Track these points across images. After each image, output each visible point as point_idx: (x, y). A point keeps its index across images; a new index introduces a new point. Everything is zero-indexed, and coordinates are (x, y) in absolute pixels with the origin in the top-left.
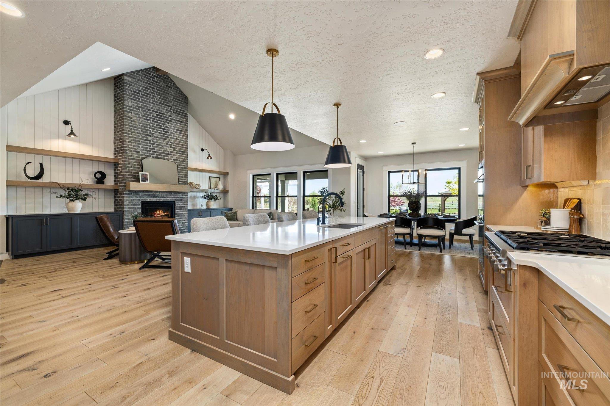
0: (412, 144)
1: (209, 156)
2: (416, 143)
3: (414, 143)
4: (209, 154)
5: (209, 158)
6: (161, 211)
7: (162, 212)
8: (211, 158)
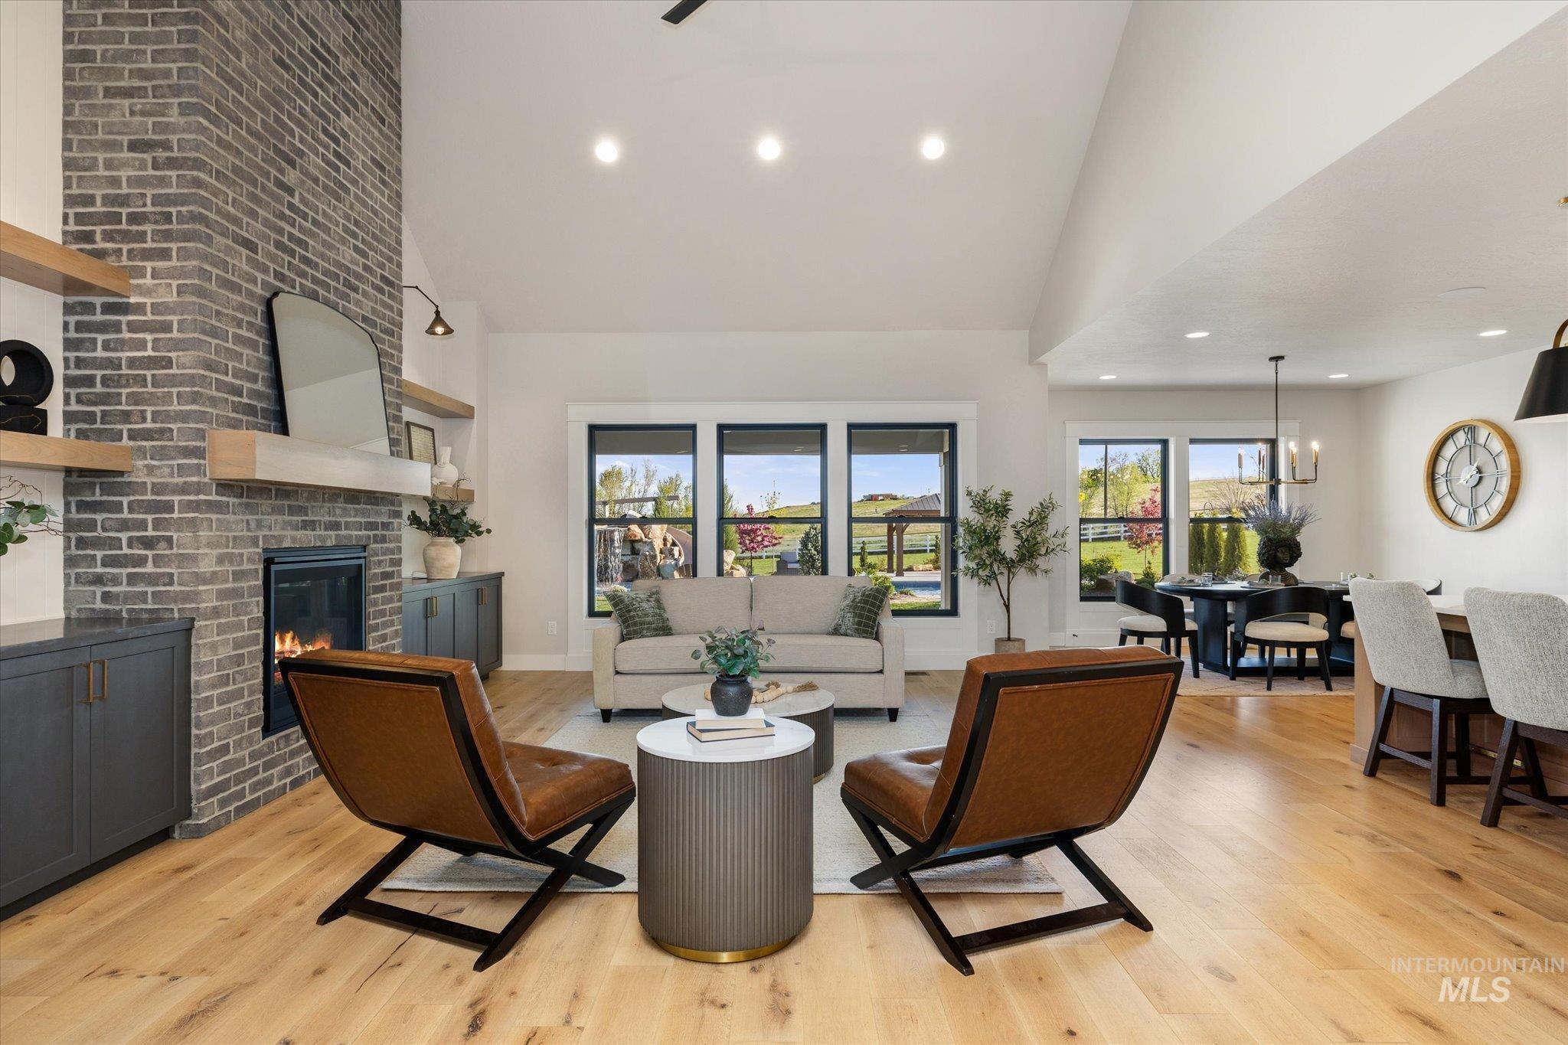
0: (1271, 359)
1: (438, 320)
2: (1282, 358)
3: (1277, 359)
4: (437, 313)
5: (439, 330)
6: (289, 637)
7: (293, 639)
8: (449, 331)
